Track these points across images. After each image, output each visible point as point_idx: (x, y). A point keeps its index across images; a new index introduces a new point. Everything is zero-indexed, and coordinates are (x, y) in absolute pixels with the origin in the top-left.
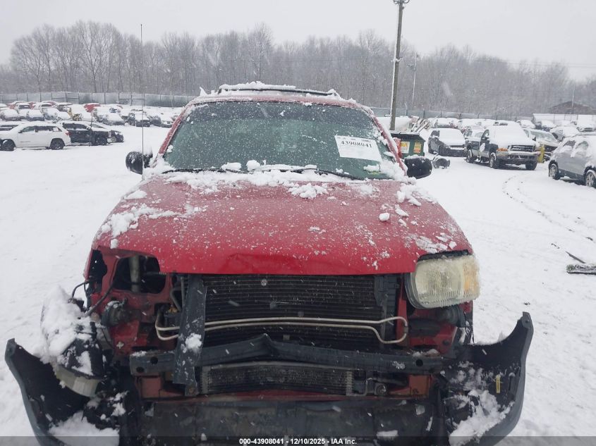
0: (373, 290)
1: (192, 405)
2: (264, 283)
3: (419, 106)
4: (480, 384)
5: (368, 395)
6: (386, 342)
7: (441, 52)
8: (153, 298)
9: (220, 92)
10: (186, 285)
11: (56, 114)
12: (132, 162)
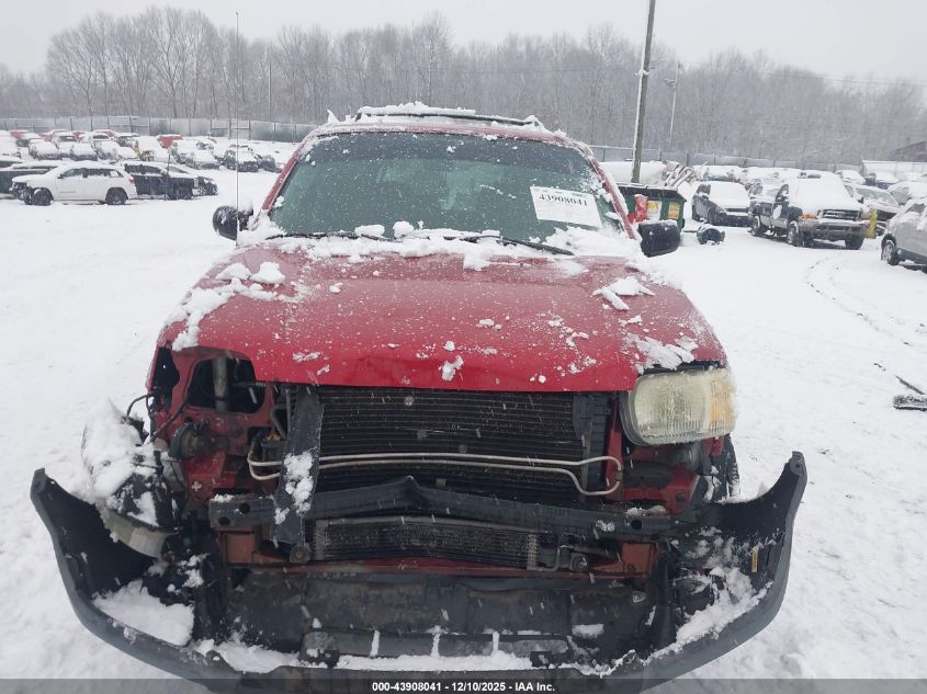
0: (571, 416)
1: (301, 577)
2: (409, 401)
3: (681, 146)
4: (729, 559)
5: (559, 570)
6: (588, 493)
7: (719, 61)
8: (245, 420)
9: (359, 117)
10: (293, 401)
11: (114, 150)
12: (222, 222)
